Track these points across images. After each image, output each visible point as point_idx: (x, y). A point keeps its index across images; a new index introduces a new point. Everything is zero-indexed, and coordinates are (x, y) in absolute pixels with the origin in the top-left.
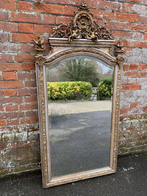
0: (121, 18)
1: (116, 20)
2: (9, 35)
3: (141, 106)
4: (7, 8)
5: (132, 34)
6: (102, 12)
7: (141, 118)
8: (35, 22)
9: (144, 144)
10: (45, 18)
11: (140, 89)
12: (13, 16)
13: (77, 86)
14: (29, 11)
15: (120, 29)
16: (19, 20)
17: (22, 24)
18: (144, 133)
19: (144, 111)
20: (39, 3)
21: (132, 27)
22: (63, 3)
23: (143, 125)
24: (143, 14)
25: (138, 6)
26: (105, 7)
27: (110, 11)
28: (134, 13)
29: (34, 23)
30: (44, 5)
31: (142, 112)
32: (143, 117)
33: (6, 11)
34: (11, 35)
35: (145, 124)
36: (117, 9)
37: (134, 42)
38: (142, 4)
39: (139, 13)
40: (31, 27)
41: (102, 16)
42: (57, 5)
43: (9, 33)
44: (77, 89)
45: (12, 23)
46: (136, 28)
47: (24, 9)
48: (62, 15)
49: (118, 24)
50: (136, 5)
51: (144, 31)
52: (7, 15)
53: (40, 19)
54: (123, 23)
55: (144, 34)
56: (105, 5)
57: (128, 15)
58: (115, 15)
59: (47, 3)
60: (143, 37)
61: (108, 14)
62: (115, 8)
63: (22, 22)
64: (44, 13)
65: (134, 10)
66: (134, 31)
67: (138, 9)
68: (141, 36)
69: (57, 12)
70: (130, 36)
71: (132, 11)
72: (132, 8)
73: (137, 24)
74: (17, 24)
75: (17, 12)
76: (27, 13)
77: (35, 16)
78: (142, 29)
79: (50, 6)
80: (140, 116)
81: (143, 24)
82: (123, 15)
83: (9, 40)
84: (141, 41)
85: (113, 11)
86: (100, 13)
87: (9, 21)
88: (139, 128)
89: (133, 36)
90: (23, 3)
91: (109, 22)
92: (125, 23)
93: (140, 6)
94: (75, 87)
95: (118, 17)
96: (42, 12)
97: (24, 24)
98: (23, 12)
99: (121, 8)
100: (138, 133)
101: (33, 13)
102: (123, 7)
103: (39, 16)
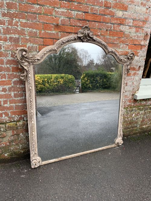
0: (113, 35)
1: (109, 36)
2: (36, 47)
3: (127, 98)
4: (36, 29)
5: (120, 46)
6: (99, 31)
7: (128, 108)
8: (55, 38)
9: (130, 128)
10: (61, 36)
11: (126, 85)
12: (40, 34)
13: (60, 79)
14: (51, 30)
15: (111, 42)
16: (44, 37)
17: (46, 39)
18: (130, 120)
19: (129, 102)
20: (58, 25)
21: (120, 41)
22: (73, 25)
23: (129, 113)
24: (127, 32)
25: (124, 26)
26: (101, 28)
27: (105, 30)
28: (121, 31)
29: (53, 39)
30: (61, 26)
31: (128, 103)
32: (129, 107)
33: (36, 31)
34: (38, 47)
35: (131, 112)
36: (109, 29)
37: (121, 51)
38: (126, 25)
39: (124, 31)
40: (52, 41)
41: (99, 33)
42: (69, 26)
43: (37, 45)
44: (60, 81)
45: (39, 39)
46: (123, 42)
47: (48, 30)
48: (73, 33)
49: (110, 39)
50: (122, 26)
51: (128, 44)
52: (36, 33)
53: (58, 36)
54: (114, 39)
55: (128, 46)
56: (102, 26)
57: (117, 32)
58: (108, 32)
59: (63, 25)
60: (127, 48)
61: (104, 32)
62: (109, 28)
63: (46, 38)
64: (60, 32)
65: (121, 29)
66: (121, 43)
67: (124, 29)
68: (126, 47)
69: (69, 31)
70: (119, 47)
71: (120, 30)
72: (120, 28)
73: (123, 39)
74: (42, 40)
75: (43, 31)
76: (49, 32)
77: (55, 34)
78: (127, 43)
79: (65, 27)
80: (127, 106)
81: (127, 38)
82: (114, 33)
83: (36, 51)
84: (126, 50)
85: (107, 30)
86: (98, 31)
87: (37, 38)
88: (126, 115)
89: (121, 47)
90: (47, 25)
91: (104, 38)
92: (115, 38)
93: (125, 27)
94: (59, 80)
95: (110, 35)
96: (60, 31)
97: (47, 39)
98: (47, 31)
99: (112, 28)
100: (126, 119)
101: (54, 32)
102: (114, 27)
103: (57, 34)
